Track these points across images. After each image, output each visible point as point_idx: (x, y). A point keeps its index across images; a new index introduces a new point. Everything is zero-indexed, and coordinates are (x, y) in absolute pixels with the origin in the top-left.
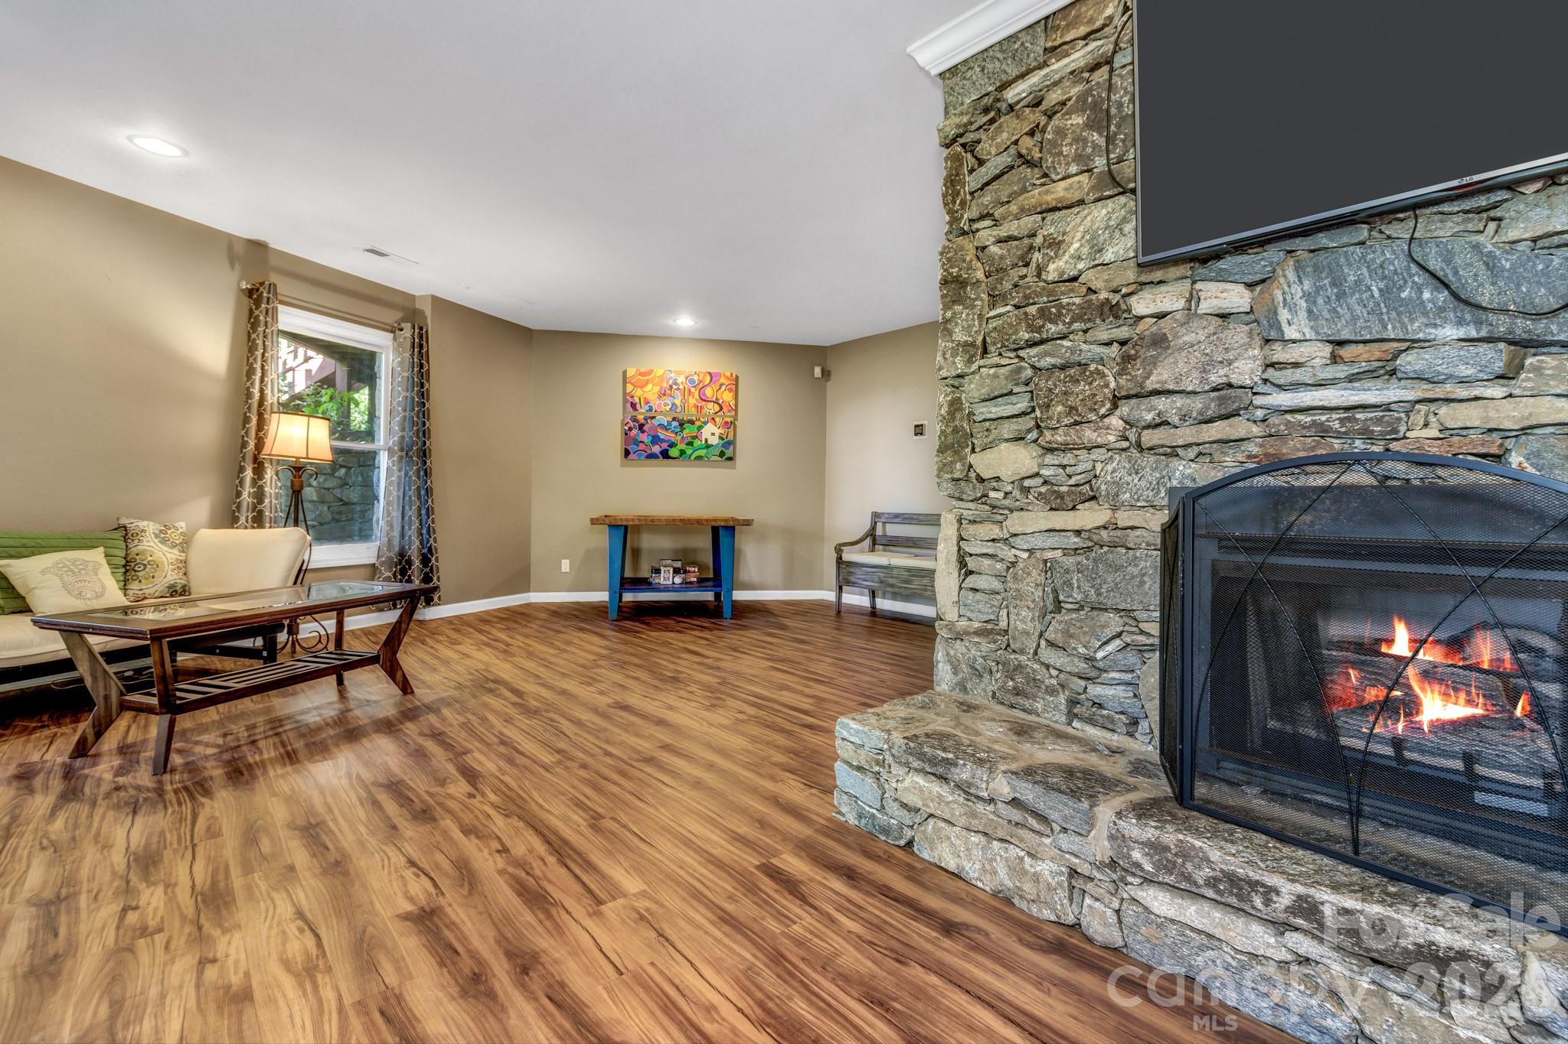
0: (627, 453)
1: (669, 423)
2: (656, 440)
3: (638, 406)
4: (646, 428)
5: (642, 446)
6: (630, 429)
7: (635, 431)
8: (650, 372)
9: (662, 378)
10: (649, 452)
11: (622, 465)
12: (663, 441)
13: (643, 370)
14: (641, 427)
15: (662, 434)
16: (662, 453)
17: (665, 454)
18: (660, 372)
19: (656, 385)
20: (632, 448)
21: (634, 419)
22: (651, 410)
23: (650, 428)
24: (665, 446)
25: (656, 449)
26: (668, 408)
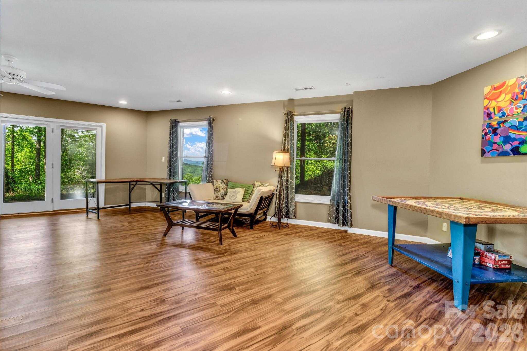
0: (483, 153)
1: (520, 123)
2: (507, 139)
3: (493, 115)
4: (499, 131)
5: (495, 146)
6: (486, 134)
7: (489, 135)
8: (504, 83)
9: (514, 86)
10: (501, 150)
11: (482, 162)
12: (515, 139)
13: (496, 85)
14: (495, 131)
15: (513, 134)
16: (512, 150)
17: (516, 151)
18: (512, 81)
19: (508, 93)
20: (487, 148)
21: (490, 126)
22: (503, 116)
23: (502, 131)
24: (515, 144)
25: (508, 148)
26: (519, 110)
